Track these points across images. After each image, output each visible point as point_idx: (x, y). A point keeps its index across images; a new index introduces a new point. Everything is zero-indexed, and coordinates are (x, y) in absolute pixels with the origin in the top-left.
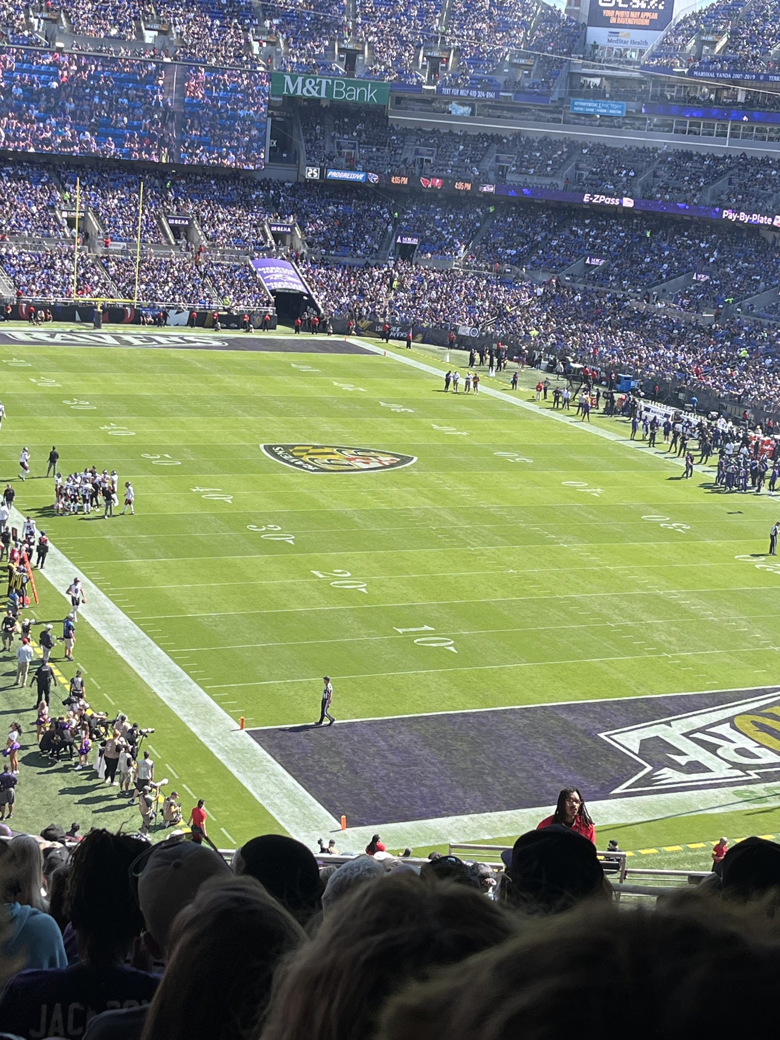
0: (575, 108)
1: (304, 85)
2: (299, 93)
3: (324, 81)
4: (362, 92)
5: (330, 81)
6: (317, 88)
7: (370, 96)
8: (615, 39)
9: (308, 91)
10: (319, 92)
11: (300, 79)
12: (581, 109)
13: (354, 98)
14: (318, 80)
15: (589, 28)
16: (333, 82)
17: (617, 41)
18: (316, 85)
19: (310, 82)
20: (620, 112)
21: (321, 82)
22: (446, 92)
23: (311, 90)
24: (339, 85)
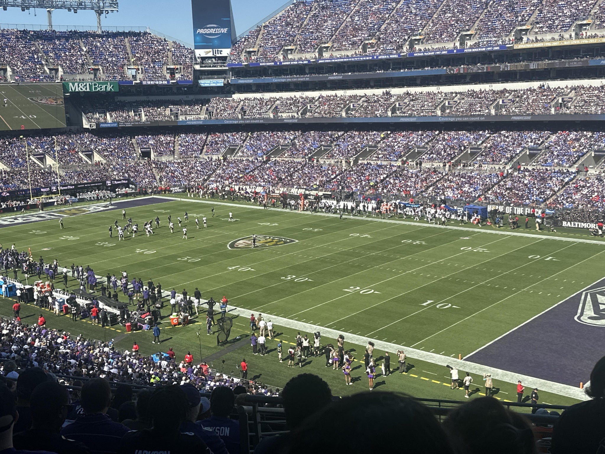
0: (200, 84)
1: (79, 86)
2: (77, 90)
3: (88, 84)
4: (106, 87)
5: (91, 83)
6: (85, 87)
7: (110, 88)
9: (81, 89)
10: (86, 89)
11: (76, 84)
12: (204, 84)
13: (103, 90)
14: (85, 84)
15: (196, 51)
19: (82, 85)
21: (86, 84)
22: (144, 83)
23: (82, 88)
24: (95, 85)
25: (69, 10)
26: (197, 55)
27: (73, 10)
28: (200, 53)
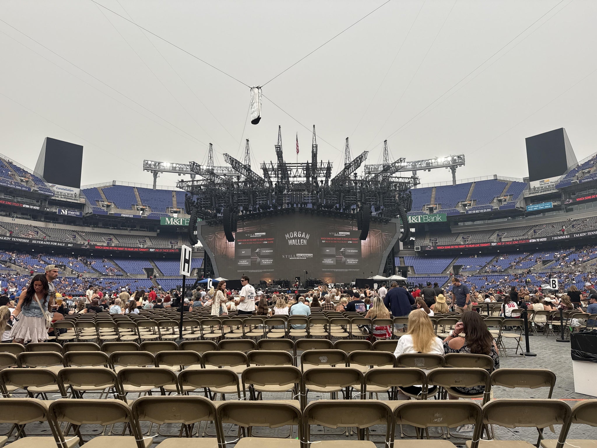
0: (529, 209)
2: (410, 222)
3: (419, 217)
4: (435, 218)
5: (422, 216)
6: (417, 219)
7: (438, 219)
8: (543, 183)
11: (410, 217)
12: (532, 209)
13: (432, 220)
14: (417, 216)
15: (531, 183)
16: (423, 216)
17: (544, 184)
18: (416, 218)
19: (414, 218)
20: (550, 206)
22: (470, 212)
23: (415, 220)
24: (426, 217)
25: (425, 170)
26: (532, 187)
27: (427, 170)
28: (535, 184)
